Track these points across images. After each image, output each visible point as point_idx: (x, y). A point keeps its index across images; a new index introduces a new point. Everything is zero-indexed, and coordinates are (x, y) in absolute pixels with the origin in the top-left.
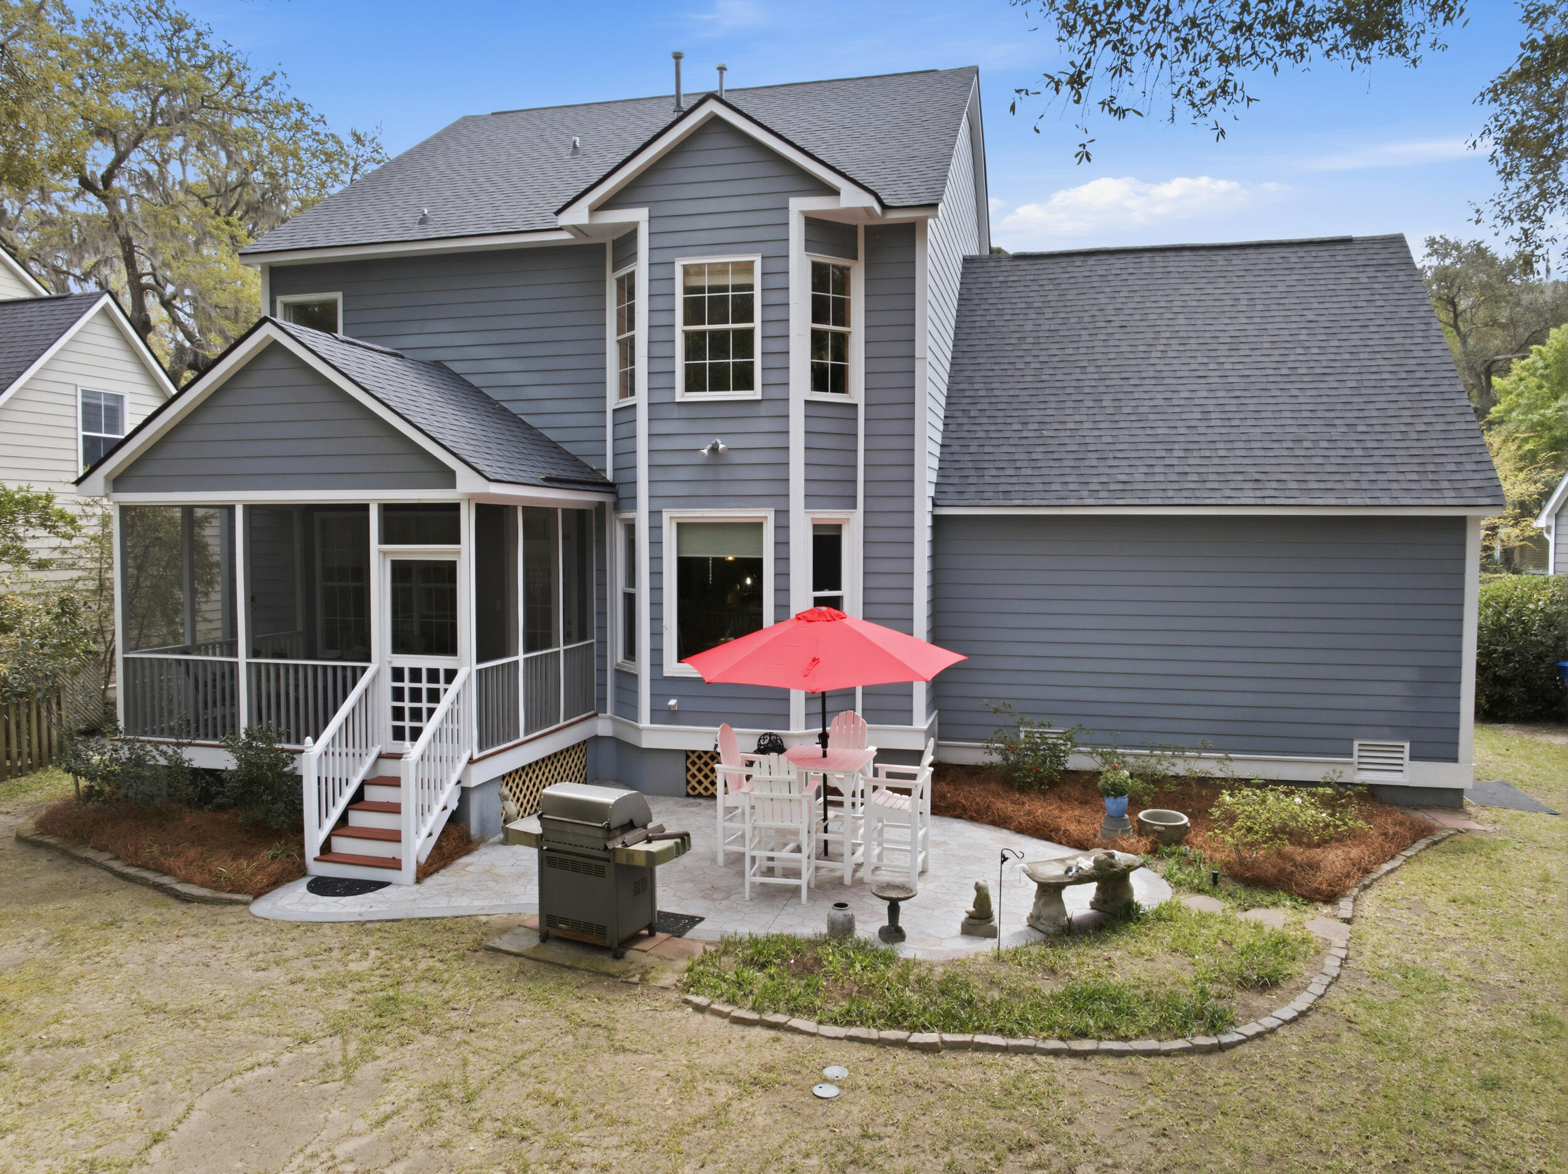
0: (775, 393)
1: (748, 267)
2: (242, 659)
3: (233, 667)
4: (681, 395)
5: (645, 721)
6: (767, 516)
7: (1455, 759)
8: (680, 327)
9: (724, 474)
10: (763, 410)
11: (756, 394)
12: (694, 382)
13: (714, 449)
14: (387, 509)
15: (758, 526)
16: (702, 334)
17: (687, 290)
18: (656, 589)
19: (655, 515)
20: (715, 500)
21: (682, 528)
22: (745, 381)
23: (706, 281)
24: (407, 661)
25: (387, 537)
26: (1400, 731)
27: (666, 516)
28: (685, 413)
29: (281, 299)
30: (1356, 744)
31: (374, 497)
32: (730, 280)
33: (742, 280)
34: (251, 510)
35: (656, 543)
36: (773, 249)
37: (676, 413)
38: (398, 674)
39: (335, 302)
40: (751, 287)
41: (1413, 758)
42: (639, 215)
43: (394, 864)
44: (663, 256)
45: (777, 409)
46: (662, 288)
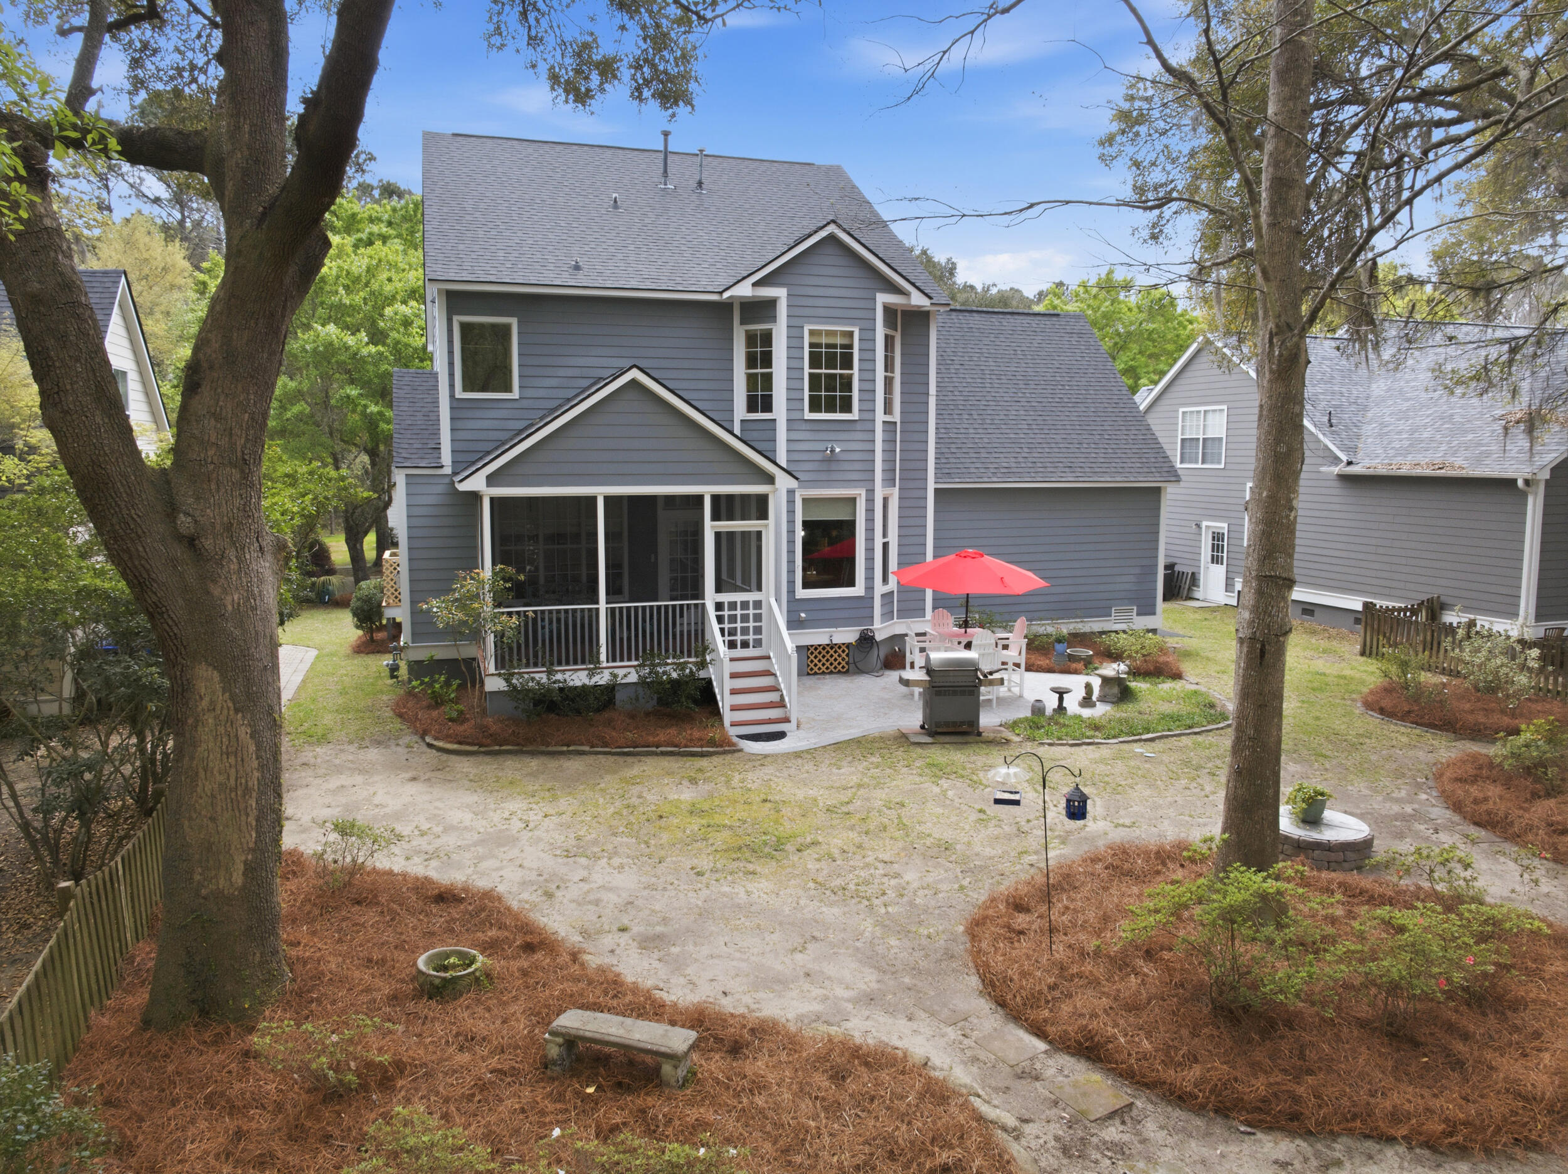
0: (867, 416)
2: (603, 606)
3: (596, 611)
4: (808, 415)
6: (861, 493)
7: (1154, 614)
8: (807, 370)
9: (834, 466)
10: (858, 426)
12: (815, 406)
13: (832, 451)
14: (716, 498)
15: (853, 501)
16: (820, 375)
17: (811, 345)
18: (790, 542)
19: (790, 493)
21: (806, 501)
22: (847, 407)
23: (824, 340)
24: (726, 598)
25: (716, 517)
26: (1131, 601)
27: (797, 494)
28: (808, 426)
29: (457, 319)
30: (1113, 609)
31: (707, 490)
32: (839, 341)
35: (790, 512)
37: (804, 426)
38: (720, 606)
39: (507, 328)
40: (851, 346)
41: (1138, 614)
42: (780, 293)
43: (785, 720)
44: (796, 322)
45: (868, 426)
46: (795, 343)
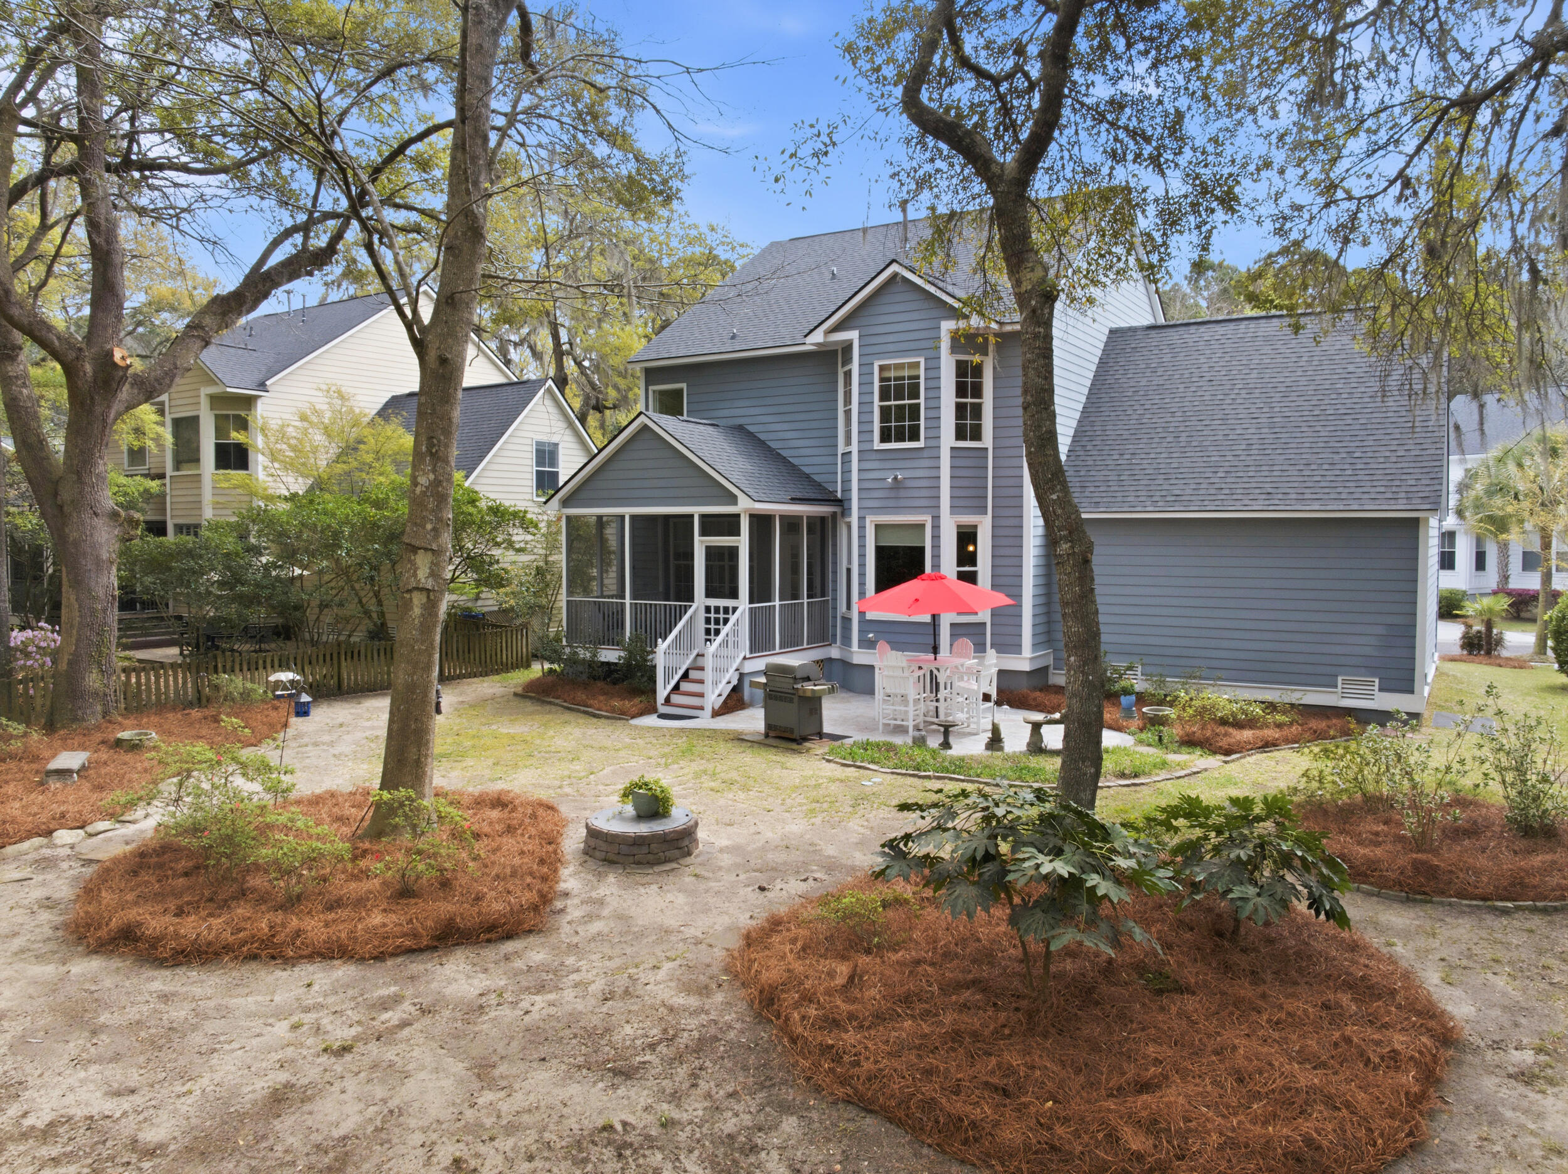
0: (932, 443)
1: (917, 365)
2: (628, 601)
3: (623, 604)
4: (877, 445)
5: (855, 647)
6: (927, 519)
7: (1412, 692)
8: (877, 403)
9: (903, 493)
10: (925, 454)
11: (921, 444)
12: (885, 437)
13: (895, 478)
14: (704, 517)
15: (921, 527)
16: (890, 407)
17: (882, 380)
18: (862, 565)
19: (861, 519)
20: (897, 510)
21: (878, 527)
22: (915, 436)
23: (892, 374)
24: (713, 602)
25: (703, 533)
26: (1372, 670)
27: (868, 520)
28: (878, 456)
29: (651, 388)
30: (1340, 679)
31: (697, 510)
32: (906, 373)
33: (913, 373)
34: (633, 518)
35: (862, 537)
36: (931, 354)
37: (874, 456)
38: (708, 609)
39: (681, 390)
40: (918, 377)
41: (1380, 690)
42: (853, 335)
43: (702, 708)
44: (867, 360)
45: (933, 453)
46: (867, 379)
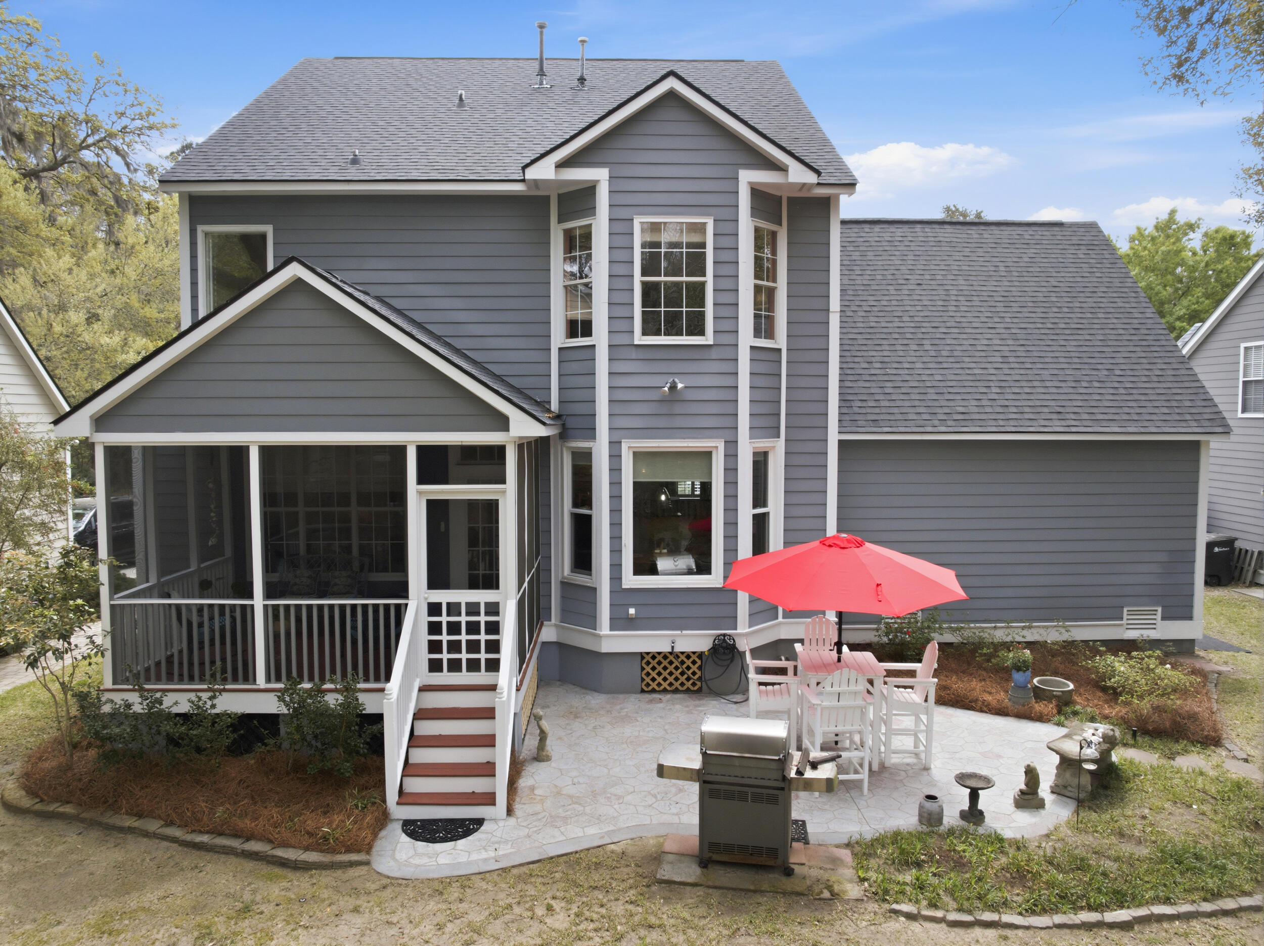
0: (726, 339)
1: (702, 228)
3: (248, 610)
4: (639, 339)
5: (604, 628)
6: (717, 446)
7: (1190, 618)
8: (638, 278)
9: (678, 408)
10: (714, 354)
11: (708, 339)
12: (651, 326)
13: (673, 387)
14: (423, 451)
15: (708, 455)
16: (658, 284)
17: (645, 245)
18: (616, 511)
19: (615, 445)
20: (671, 432)
21: (638, 456)
22: (697, 328)
23: (663, 238)
24: (443, 597)
25: (427, 478)
26: (1154, 598)
27: (624, 447)
28: (642, 354)
29: (201, 229)
30: (1125, 610)
31: (412, 439)
32: (684, 238)
33: (696, 239)
35: (615, 470)
36: (725, 213)
37: (634, 354)
38: (434, 609)
39: (263, 237)
40: (703, 245)
41: (1162, 618)
42: (599, 175)
43: (489, 799)
44: (622, 213)
45: (727, 353)
46: (620, 241)
